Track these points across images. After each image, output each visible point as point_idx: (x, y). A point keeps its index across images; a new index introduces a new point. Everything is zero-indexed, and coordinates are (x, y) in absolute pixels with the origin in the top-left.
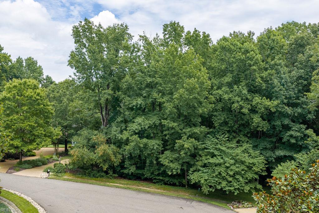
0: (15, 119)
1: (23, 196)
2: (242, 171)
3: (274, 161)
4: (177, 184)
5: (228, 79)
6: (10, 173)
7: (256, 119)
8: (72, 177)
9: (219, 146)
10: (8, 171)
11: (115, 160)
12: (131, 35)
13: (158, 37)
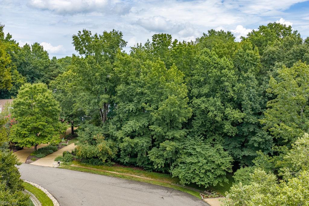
0: (29, 120)
1: (40, 188)
2: (212, 169)
3: (241, 158)
4: (163, 172)
5: (205, 90)
6: (28, 163)
7: (227, 127)
8: (78, 165)
9: (195, 147)
10: (26, 161)
11: (112, 153)
12: (124, 42)
13: (149, 42)
